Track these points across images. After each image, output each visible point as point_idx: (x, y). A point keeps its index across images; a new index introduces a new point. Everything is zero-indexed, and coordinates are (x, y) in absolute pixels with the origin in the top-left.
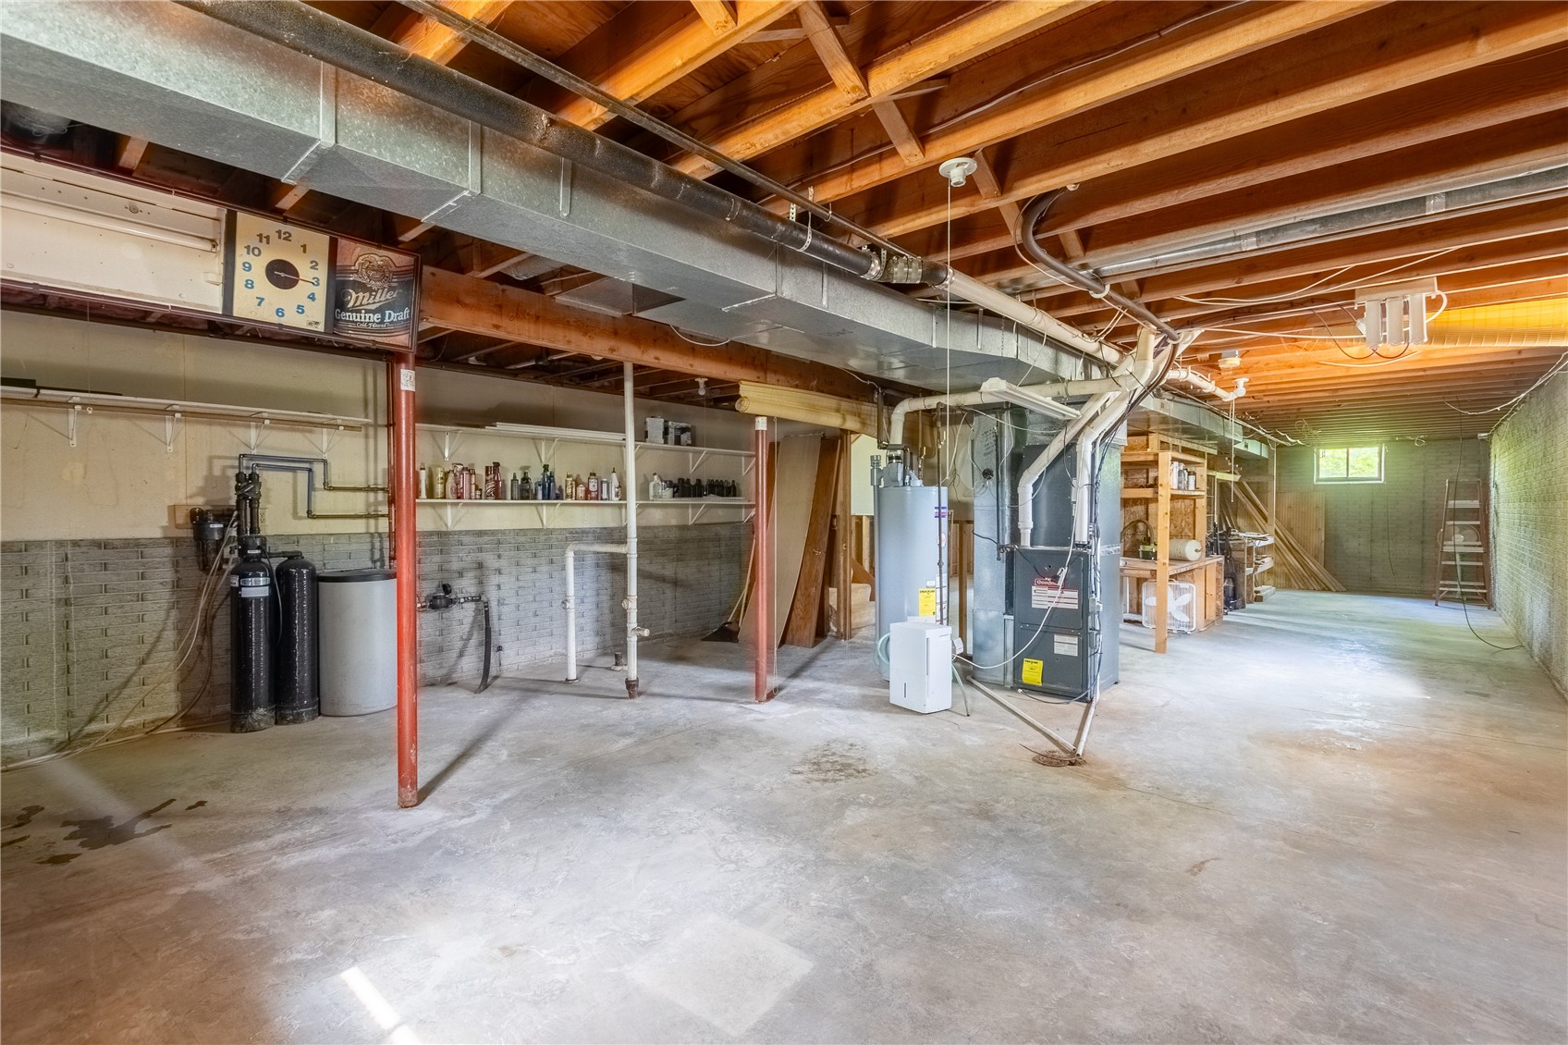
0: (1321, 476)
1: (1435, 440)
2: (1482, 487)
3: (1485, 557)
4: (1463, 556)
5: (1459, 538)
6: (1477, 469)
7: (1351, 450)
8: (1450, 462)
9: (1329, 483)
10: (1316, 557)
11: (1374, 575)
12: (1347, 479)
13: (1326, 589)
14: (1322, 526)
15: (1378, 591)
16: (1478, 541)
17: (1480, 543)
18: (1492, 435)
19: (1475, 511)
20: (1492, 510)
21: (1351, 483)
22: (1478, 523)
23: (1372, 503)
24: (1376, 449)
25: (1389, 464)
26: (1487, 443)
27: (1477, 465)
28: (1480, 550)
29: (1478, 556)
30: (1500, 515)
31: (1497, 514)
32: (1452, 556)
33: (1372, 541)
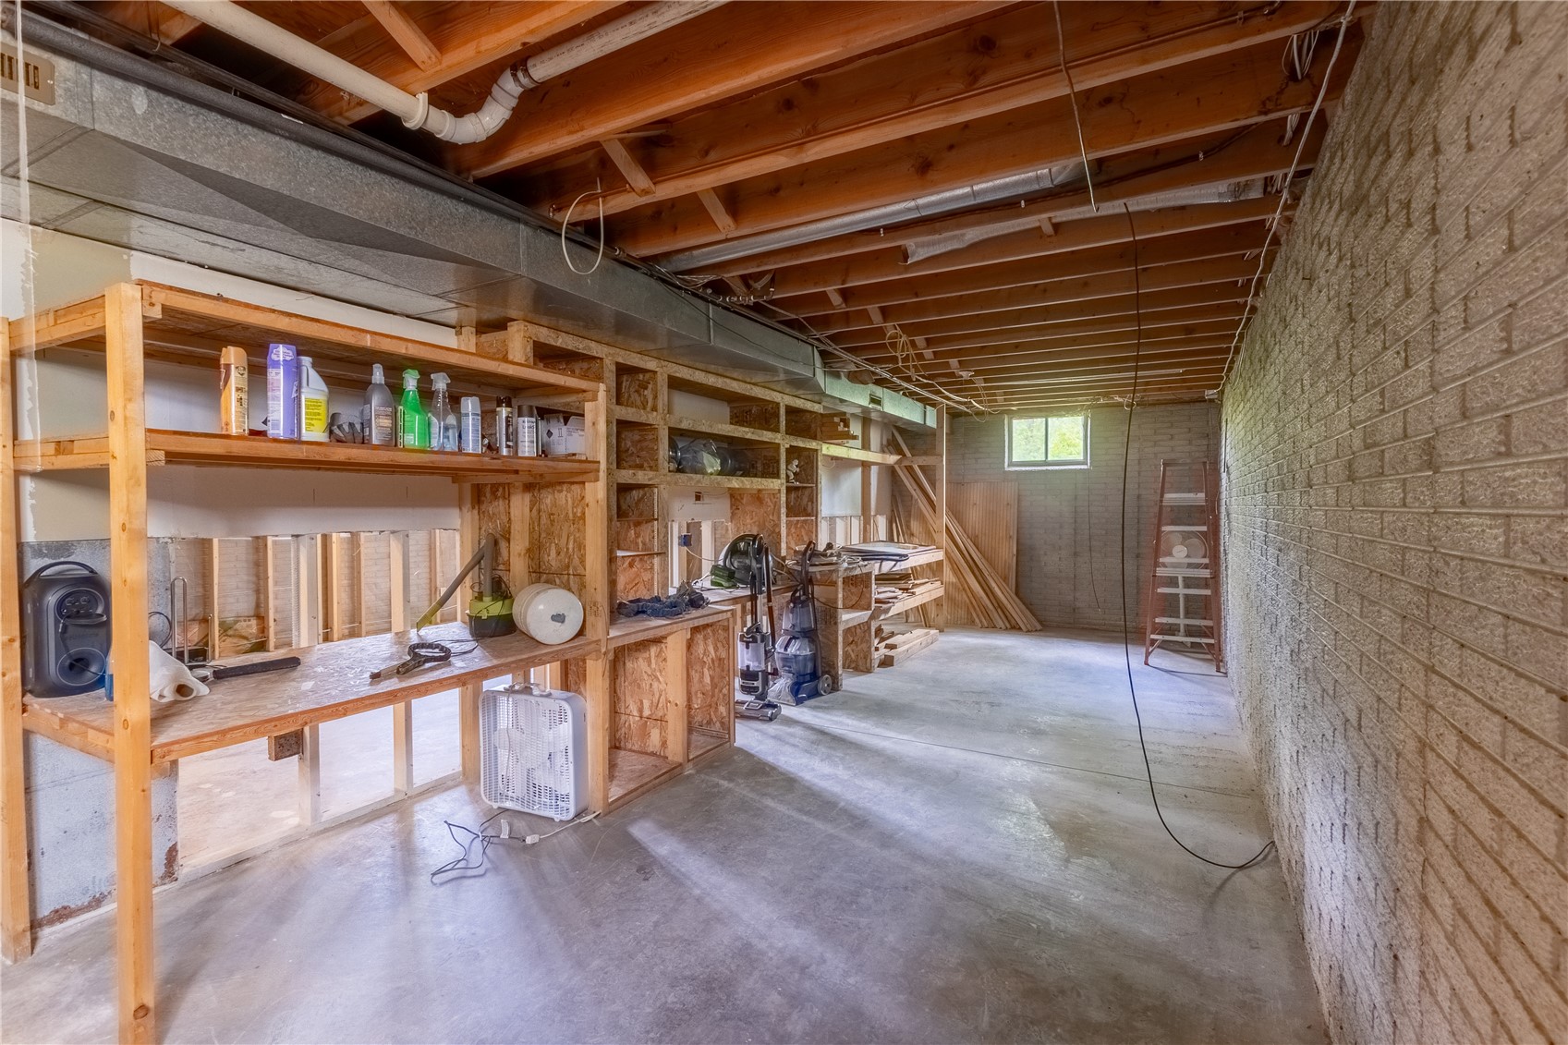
0: (1015, 459)
1: (1154, 405)
2: (1208, 473)
3: (1214, 581)
4: (1189, 582)
5: (1180, 553)
6: (1205, 448)
7: (1053, 421)
8: (1172, 437)
9: (1023, 469)
10: (1005, 579)
11: (1078, 604)
12: (1046, 463)
13: (1013, 628)
14: (1013, 533)
15: (1083, 628)
16: (1204, 557)
17: (1206, 561)
18: (1222, 392)
19: (1200, 509)
20: (1223, 509)
21: (1049, 468)
22: (1204, 528)
23: (1076, 498)
24: (1079, 419)
25: (1094, 440)
26: (1216, 405)
27: (1205, 442)
28: (1206, 573)
29: (1205, 583)
30: (1233, 516)
31: (1228, 515)
32: (1172, 582)
33: (1075, 554)
